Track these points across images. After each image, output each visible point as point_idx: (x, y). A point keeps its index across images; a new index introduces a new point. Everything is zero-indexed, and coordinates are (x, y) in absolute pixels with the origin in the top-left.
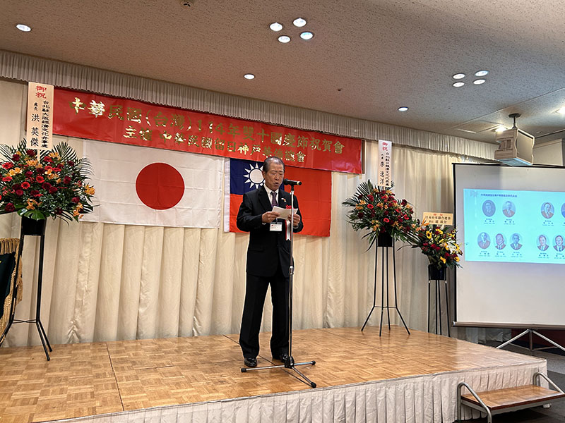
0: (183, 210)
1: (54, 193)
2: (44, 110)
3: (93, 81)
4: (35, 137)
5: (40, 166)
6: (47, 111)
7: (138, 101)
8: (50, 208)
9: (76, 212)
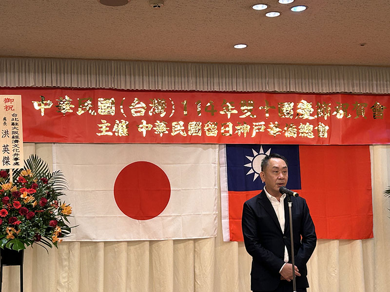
0: (171, 218)
1: (31, 219)
2: (13, 124)
3: (58, 74)
4: (6, 155)
5: (15, 189)
6: (17, 124)
7: (110, 89)
8: (29, 236)
9: (55, 237)
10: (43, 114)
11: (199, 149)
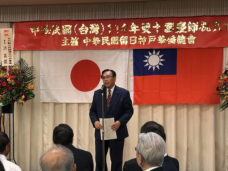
1: (10, 91)
4: (5, 59)
6: (10, 43)
7: (67, 20)
10: (35, 35)
11: (118, 52)
